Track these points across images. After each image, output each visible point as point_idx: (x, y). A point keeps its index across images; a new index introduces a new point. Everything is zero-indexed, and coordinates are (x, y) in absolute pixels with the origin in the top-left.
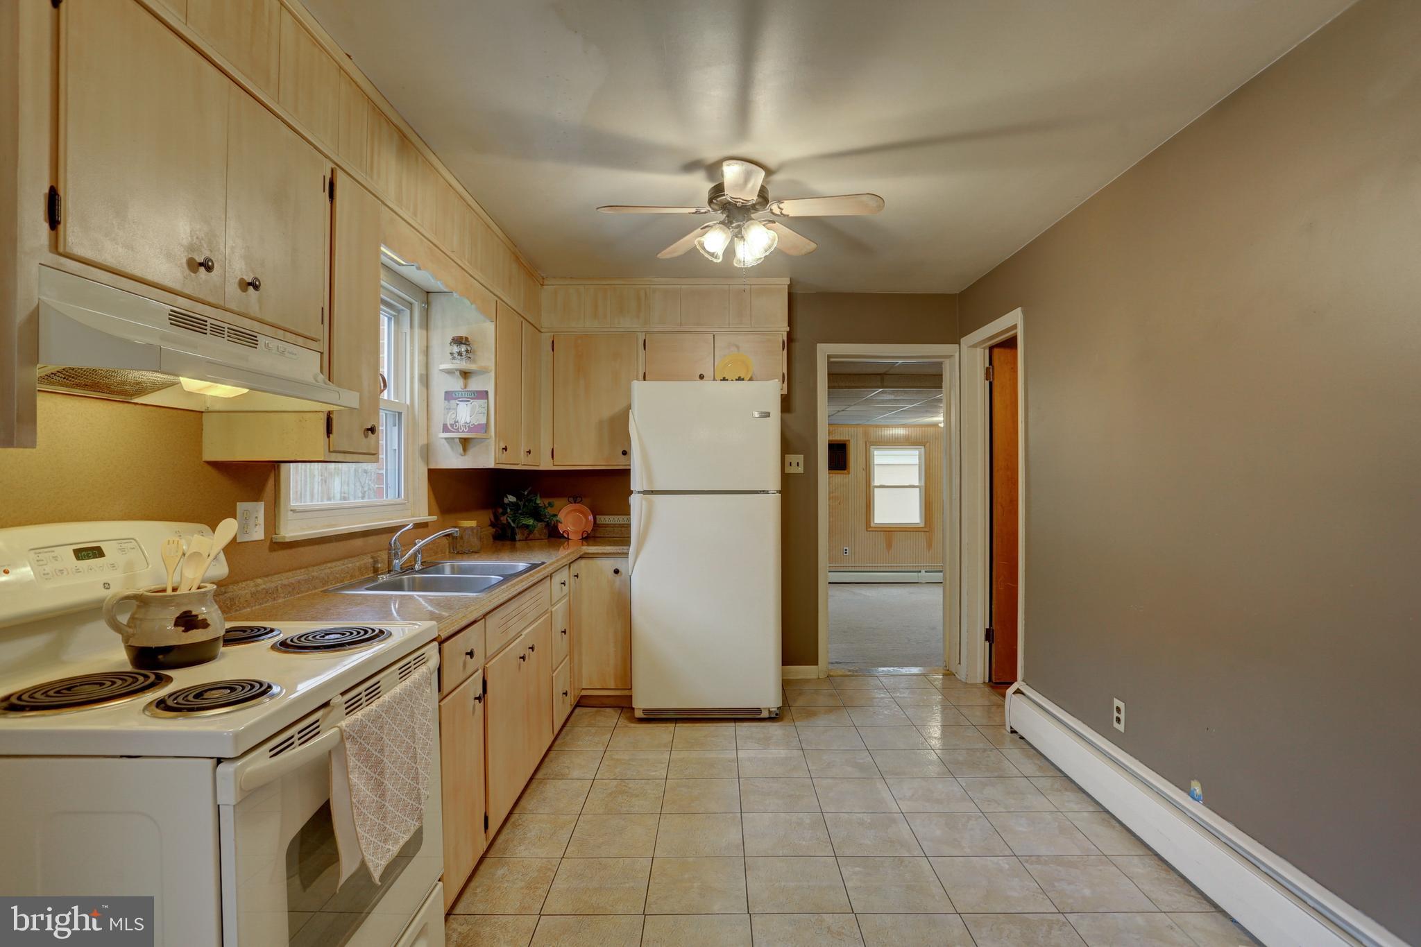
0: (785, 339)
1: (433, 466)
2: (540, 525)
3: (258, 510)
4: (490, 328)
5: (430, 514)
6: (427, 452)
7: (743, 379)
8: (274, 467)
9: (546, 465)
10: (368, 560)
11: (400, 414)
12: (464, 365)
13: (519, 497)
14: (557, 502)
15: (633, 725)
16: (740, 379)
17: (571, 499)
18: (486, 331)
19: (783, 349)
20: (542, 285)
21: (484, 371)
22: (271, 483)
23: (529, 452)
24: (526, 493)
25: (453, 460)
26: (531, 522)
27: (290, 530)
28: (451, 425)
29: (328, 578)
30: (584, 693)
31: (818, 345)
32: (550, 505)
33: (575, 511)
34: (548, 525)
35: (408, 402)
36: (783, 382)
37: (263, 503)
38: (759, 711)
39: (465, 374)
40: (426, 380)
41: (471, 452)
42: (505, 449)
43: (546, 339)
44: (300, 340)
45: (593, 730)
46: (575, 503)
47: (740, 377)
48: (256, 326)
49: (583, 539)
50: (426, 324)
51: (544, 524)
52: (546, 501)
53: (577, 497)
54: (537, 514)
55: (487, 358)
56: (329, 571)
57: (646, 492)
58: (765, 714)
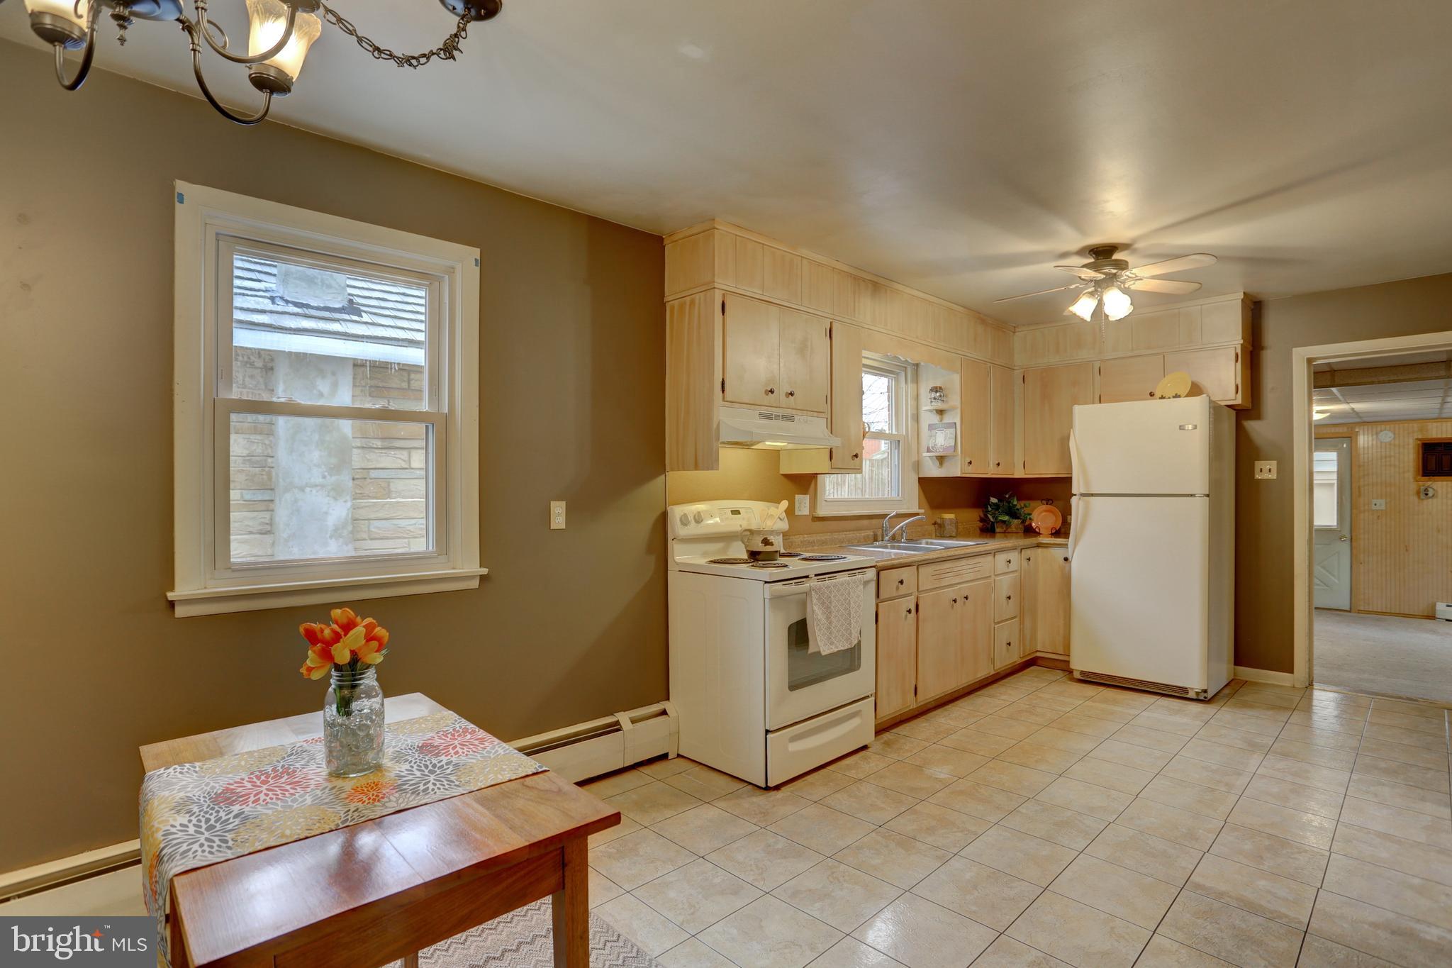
0: (1239, 351)
1: (920, 476)
2: (1016, 522)
3: (808, 499)
4: (956, 378)
5: (919, 508)
6: (917, 465)
7: (1179, 396)
8: (814, 476)
9: (1019, 474)
10: (871, 533)
11: (899, 441)
12: (939, 405)
13: (999, 500)
14: (1033, 504)
15: (1070, 682)
16: (1177, 396)
17: (1044, 502)
18: (953, 381)
19: (1237, 361)
20: (1014, 332)
21: (953, 408)
22: (813, 485)
23: (998, 464)
24: (1007, 496)
25: (934, 471)
26: (1006, 518)
27: (822, 512)
28: (932, 447)
30: (1039, 654)
31: (1294, 349)
32: (1025, 506)
33: (1046, 511)
34: (1023, 522)
35: (904, 433)
36: (1237, 392)
37: (810, 495)
38: (1185, 690)
39: (941, 412)
40: (916, 418)
41: (946, 464)
42: (970, 463)
43: (1018, 374)
44: (816, 414)
45: (1036, 679)
46: (1047, 504)
47: (1176, 394)
48: (794, 412)
49: (1052, 534)
50: (916, 380)
51: (1020, 521)
52: (1022, 503)
53: (1049, 500)
54: (1014, 514)
55: (955, 400)
56: (844, 536)
57: (1083, 495)
58: (1192, 695)
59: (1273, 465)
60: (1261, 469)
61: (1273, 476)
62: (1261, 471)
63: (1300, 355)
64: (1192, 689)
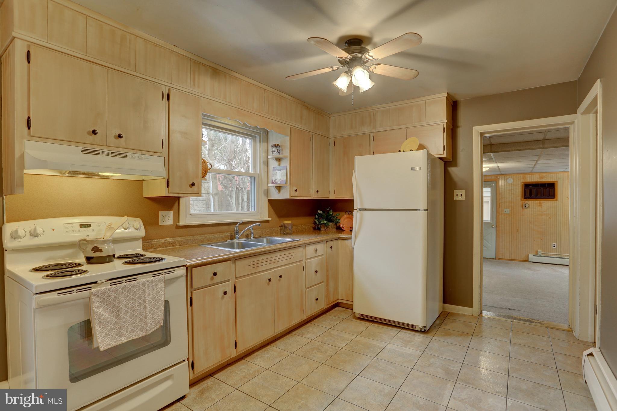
0: (445, 126)
1: (269, 198)
2: (331, 224)
3: (171, 214)
4: (287, 139)
5: (268, 218)
6: (267, 192)
7: (413, 150)
8: (178, 198)
9: (332, 197)
10: (229, 234)
11: (255, 177)
12: (278, 156)
14: (341, 213)
15: (353, 320)
16: (411, 150)
17: (347, 213)
18: (285, 141)
19: (444, 132)
20: (330, 117)
21: (285, 158)
22: (177, 204)
23: (318, 192)
24: (328, 209)
25: (275, 195)
26: (325, 222)
27: (182, 223)
28: (274, 181)
29: (203, 240)
30: (339, 301)
31: (473, 127)
32: (337, 215)
34: (336, 224)
35: (259, 173)
36: (444, 150)
37: (172, 211)
38: (415, 326)
39: (279, 160)
40: (267, 163)
41: (282, 191)
42: (296, 190)
43: (331, 141)
44: (151, 153)
45: (334, 318)
48: (126, 151)
49: (350, 231)
50: (267, 140)
51: (334, 223)
52: (335, 214)
53: (349, 212)
54: (330, 220)
55: (286, 153)
56: (204, 237)
57: (361, 209)
58: (417, 329)
59: (463, 192)
60: (457, 194)
61: (463, 198)
62: (457, 196)
63: (477, 129)
64: (418, 326)
